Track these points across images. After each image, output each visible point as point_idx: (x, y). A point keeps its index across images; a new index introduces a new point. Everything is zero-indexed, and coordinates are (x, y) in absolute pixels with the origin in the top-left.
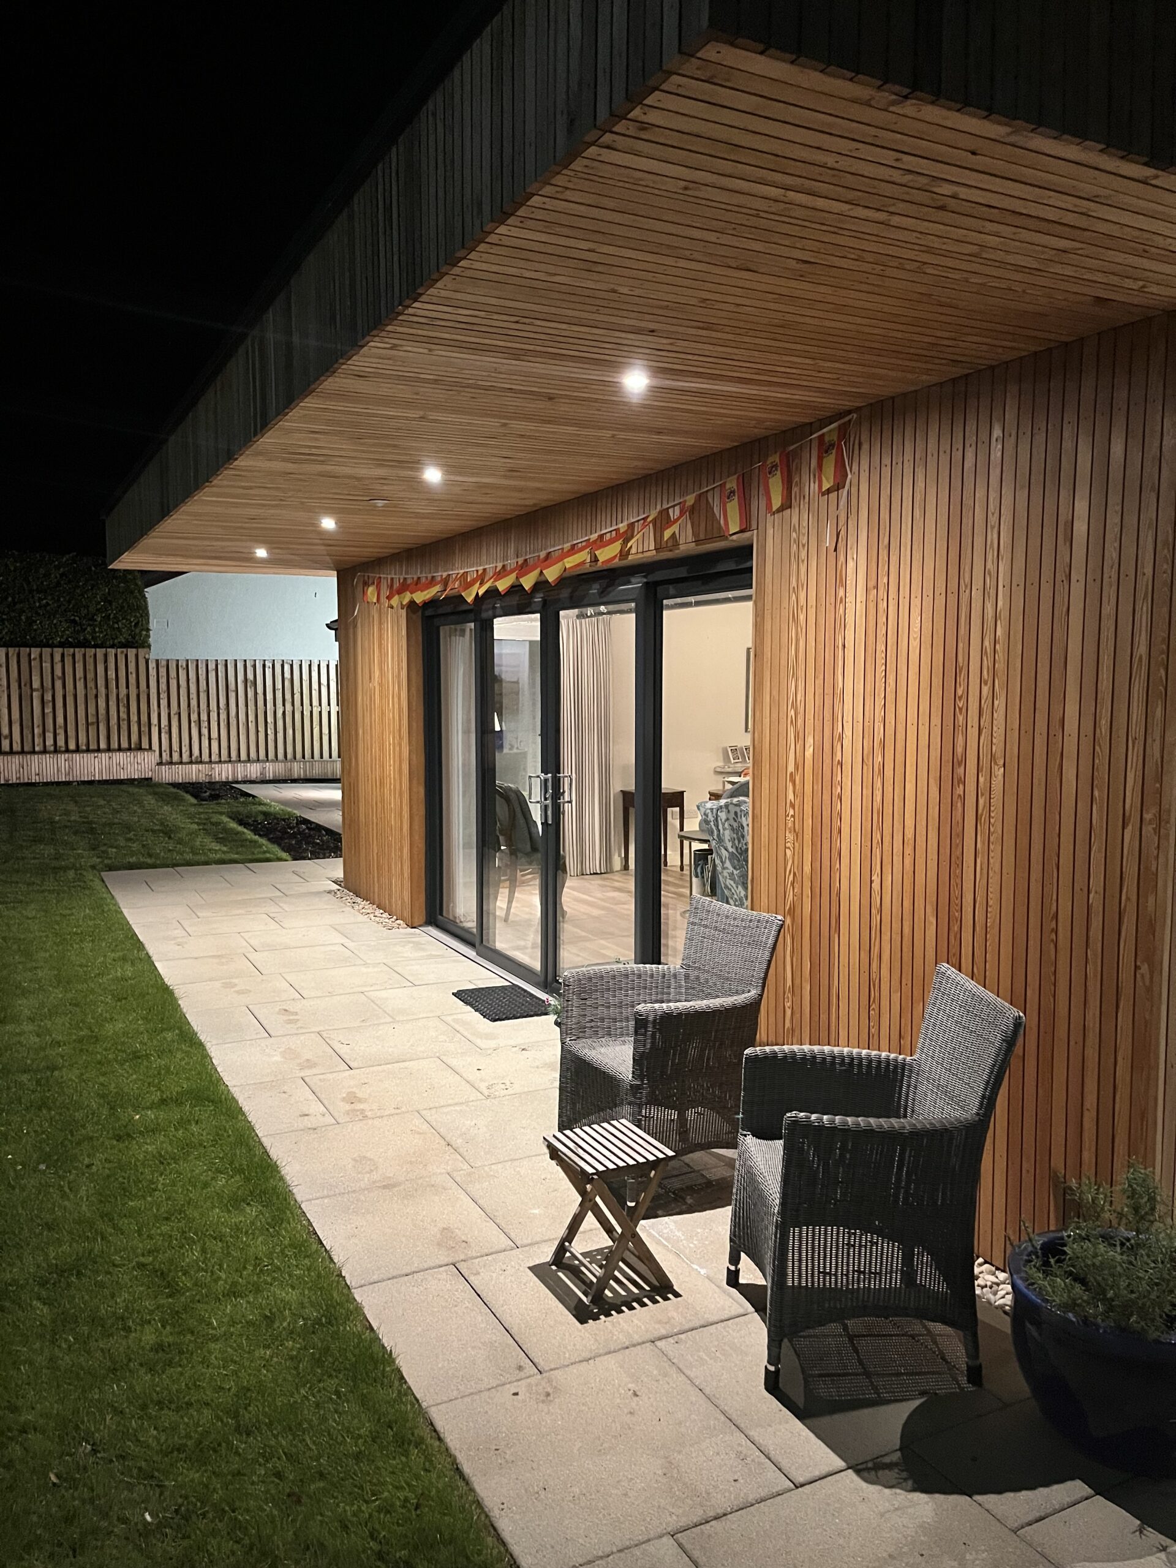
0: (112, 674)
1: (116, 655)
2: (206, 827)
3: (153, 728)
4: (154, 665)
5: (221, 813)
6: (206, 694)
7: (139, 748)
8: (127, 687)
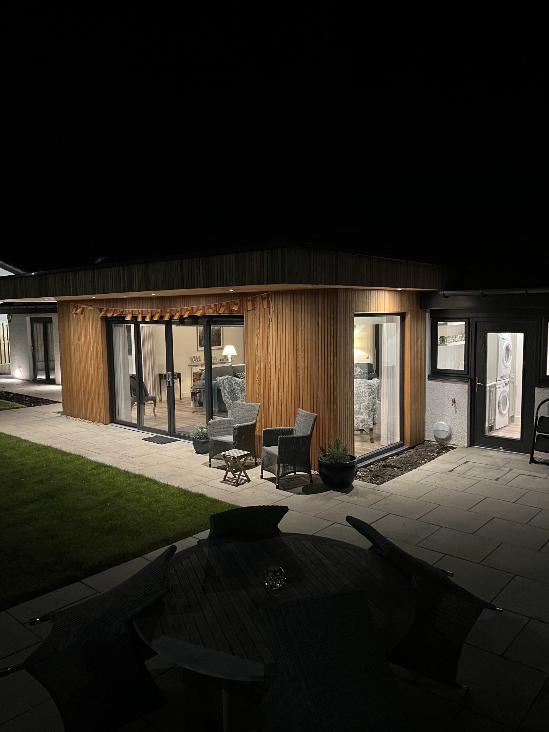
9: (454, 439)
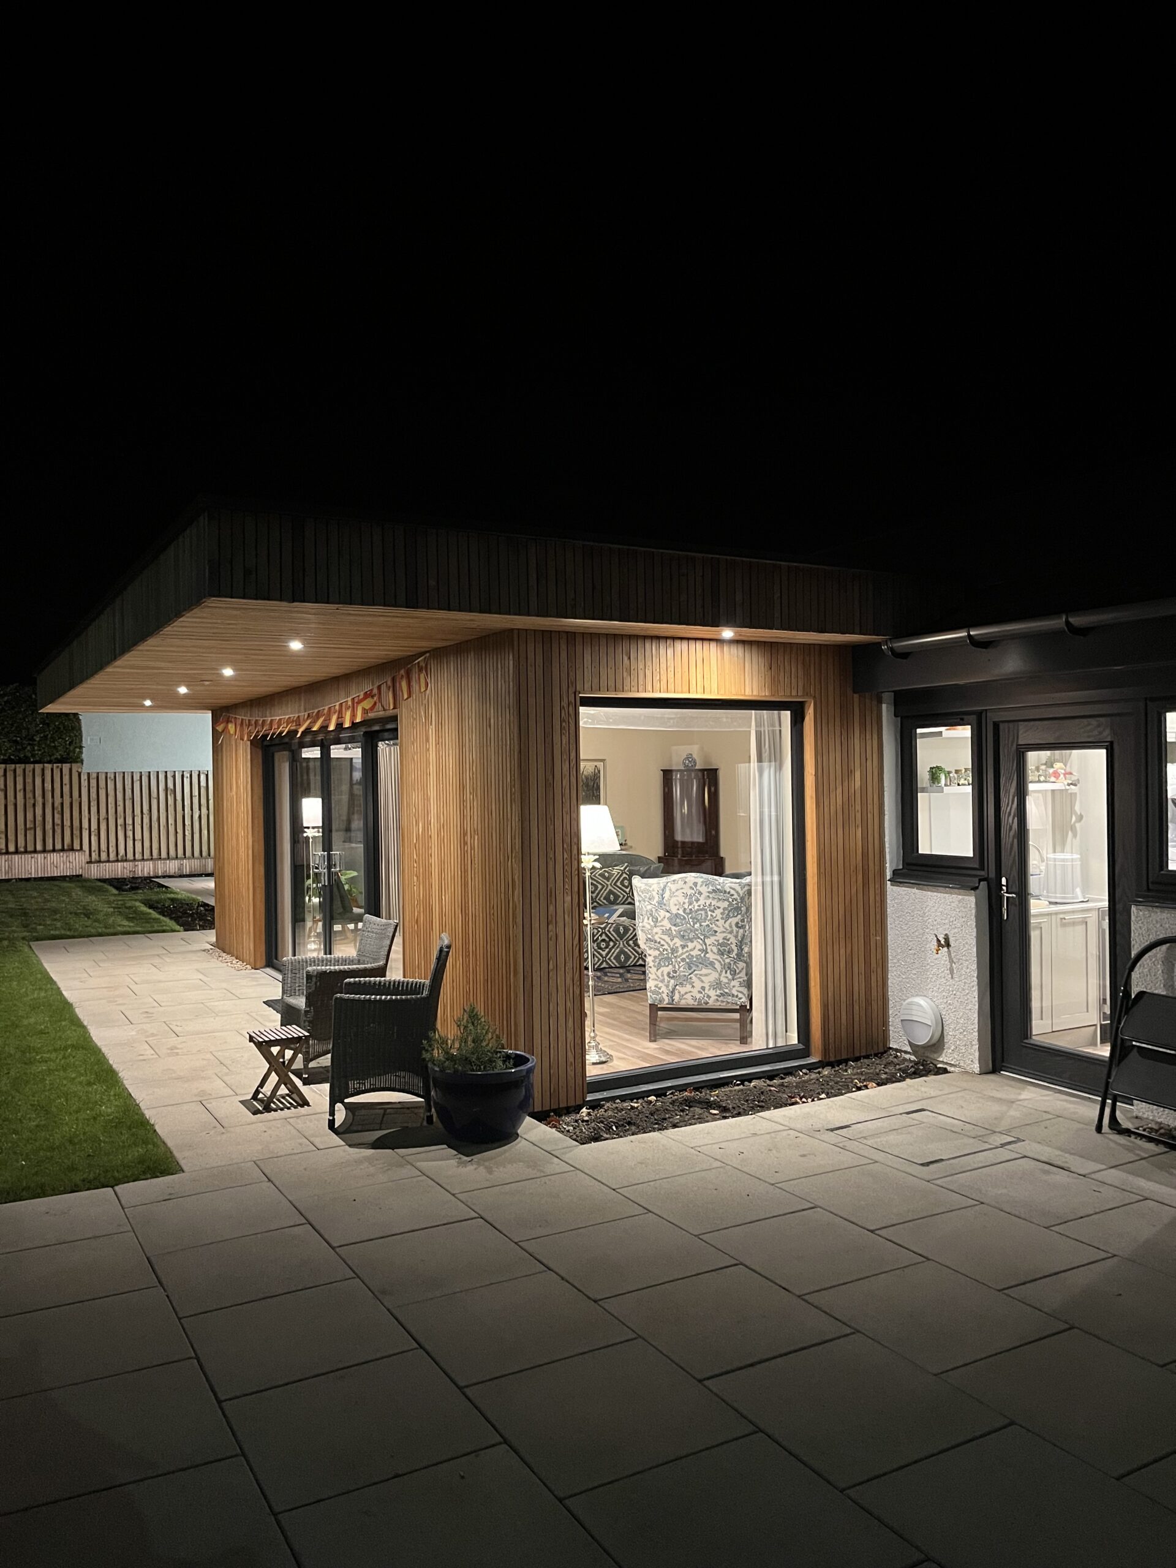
0: (48, 786)
1: (52, 770)
2: (120, 910)
3: (84, 831)
4: (86, 777)
5: (136, 900)
6: (131, 801)
7: (72, 849)
8: (62, 796)
9: (949, 1048)
